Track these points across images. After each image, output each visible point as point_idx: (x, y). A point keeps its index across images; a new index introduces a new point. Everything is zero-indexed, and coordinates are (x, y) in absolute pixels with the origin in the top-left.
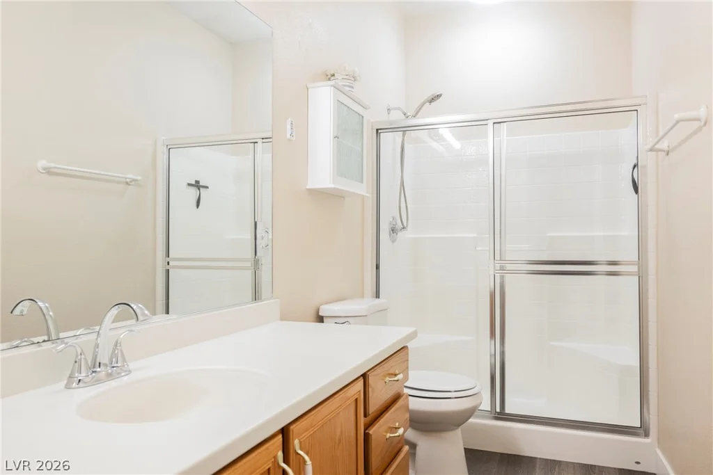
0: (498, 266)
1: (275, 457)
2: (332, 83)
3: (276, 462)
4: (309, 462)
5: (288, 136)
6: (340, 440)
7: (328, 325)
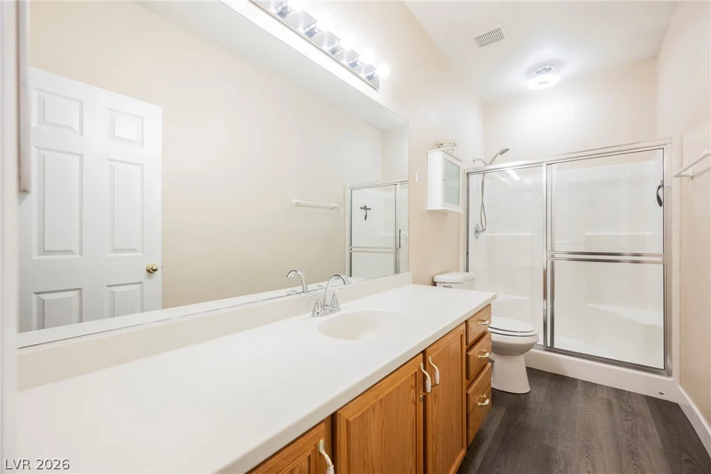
0: (549, 255)
1: (419, 366)
2: (442, 149)
3: (420, 369)
4: (437, 370)
5: (417, 181)
6: (453, 358)
7: (439, 288)
